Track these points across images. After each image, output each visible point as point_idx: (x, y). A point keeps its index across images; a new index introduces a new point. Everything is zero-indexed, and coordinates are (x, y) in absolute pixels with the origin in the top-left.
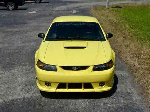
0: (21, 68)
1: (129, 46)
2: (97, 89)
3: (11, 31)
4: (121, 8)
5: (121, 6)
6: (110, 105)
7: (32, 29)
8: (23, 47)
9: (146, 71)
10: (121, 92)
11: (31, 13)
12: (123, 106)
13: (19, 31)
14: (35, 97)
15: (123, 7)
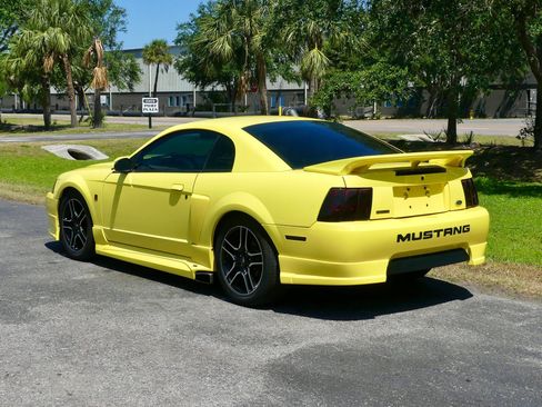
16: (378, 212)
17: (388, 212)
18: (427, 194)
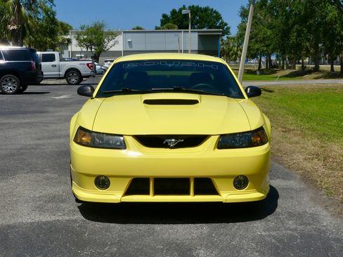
0: (33, 176)
2: (228, 195)
3: (9, 123)
4: (271, 91)
5: (271, 89)
6: (264, 233)
7: (60, 120)
8: (39, 145)
10: (289, 213)
11: (57, 98)
12: (297, 235)
13: (29, 123)
14: (68, 221)
15: (276, 91)
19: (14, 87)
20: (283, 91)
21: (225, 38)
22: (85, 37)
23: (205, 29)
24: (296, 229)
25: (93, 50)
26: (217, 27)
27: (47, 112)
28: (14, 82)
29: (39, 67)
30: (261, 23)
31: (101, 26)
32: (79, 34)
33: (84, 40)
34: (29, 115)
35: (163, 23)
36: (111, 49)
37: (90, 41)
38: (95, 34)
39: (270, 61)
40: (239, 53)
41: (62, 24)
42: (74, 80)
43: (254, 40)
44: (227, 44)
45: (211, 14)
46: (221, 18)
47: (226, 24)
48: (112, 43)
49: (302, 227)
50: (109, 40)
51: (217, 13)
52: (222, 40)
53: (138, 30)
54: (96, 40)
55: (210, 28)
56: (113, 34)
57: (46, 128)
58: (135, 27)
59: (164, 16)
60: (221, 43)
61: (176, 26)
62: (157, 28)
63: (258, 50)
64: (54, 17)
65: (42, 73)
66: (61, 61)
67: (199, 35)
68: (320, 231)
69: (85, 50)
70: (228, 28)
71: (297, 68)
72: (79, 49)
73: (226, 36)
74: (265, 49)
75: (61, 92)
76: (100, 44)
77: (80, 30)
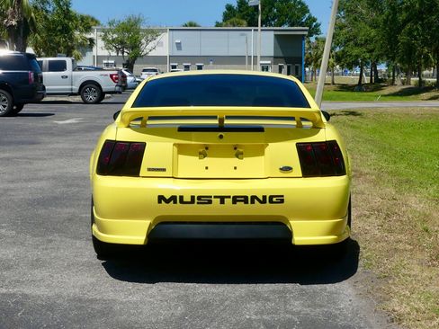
1: (363, 194)
6: (254, 317)
7: (52, 155)
8: (8, 190)
9: (401, 246)
11: (61, 122)
12: (296, 319)
13: (8, 159)
14: (4, 295)
15: (370, 116)
16: (149, 170)
17: (164, 170)
18: (239, 155)
19: (4, 107)
20: (379, 116)
21: (312, 39)
22: (115, 36)
23: (286, 27)
24: (299, 313)
25: (125, 54)
26: (302, 25)
27: (39, 143)
28: (5, 100)
29: (39, 79)
30: (363, 19)
31: (137, 21)
32: (106, 32)
33: (113, 40)
34: (12, 147)
35: (227, 17)
36: (150, 54)
37: (122, 42)
38: (129, 31)
39: (376, 72)
40: (331, 60)
41: (82, 19)
42: (91, 97)
43: (352, 43)
44: (316, 48)
45: (294, 6)
46: (308, 11)
47: (314, 20)
48: (151, 45)
49: (308, 310)
50: (148, 41)
51: (303, 4)
52: (309, 42)
53: (191, 27)
54: (129, 41)
55: (292, 25)
56: (154, 33)
57: (28, 166)
58: (187, 22)
59: (229, 8)
60: (307, 46)
61: (245, 22)
62: (218, 24)
63: (357, 56)
64: (67, 9)
65: (44, 87)
66: (74, 70)
67: (275, 35)
68: (330, 316)
69: (114, 54)
70: (317, 25)
71: (412, 83)
72: (106, 53)
73: (315, 36)
74: (368, 55)
75: (68, 115)
76: (135, 46)
77: (108, 27)
